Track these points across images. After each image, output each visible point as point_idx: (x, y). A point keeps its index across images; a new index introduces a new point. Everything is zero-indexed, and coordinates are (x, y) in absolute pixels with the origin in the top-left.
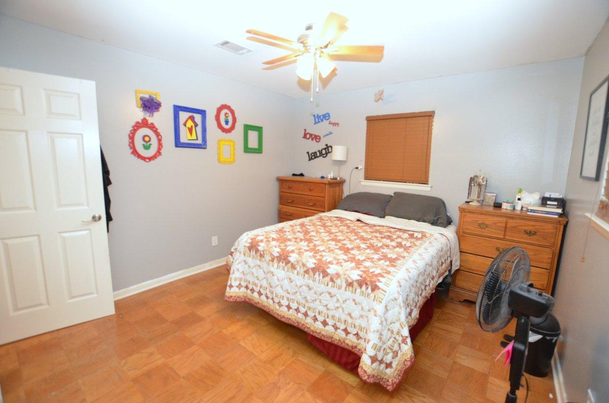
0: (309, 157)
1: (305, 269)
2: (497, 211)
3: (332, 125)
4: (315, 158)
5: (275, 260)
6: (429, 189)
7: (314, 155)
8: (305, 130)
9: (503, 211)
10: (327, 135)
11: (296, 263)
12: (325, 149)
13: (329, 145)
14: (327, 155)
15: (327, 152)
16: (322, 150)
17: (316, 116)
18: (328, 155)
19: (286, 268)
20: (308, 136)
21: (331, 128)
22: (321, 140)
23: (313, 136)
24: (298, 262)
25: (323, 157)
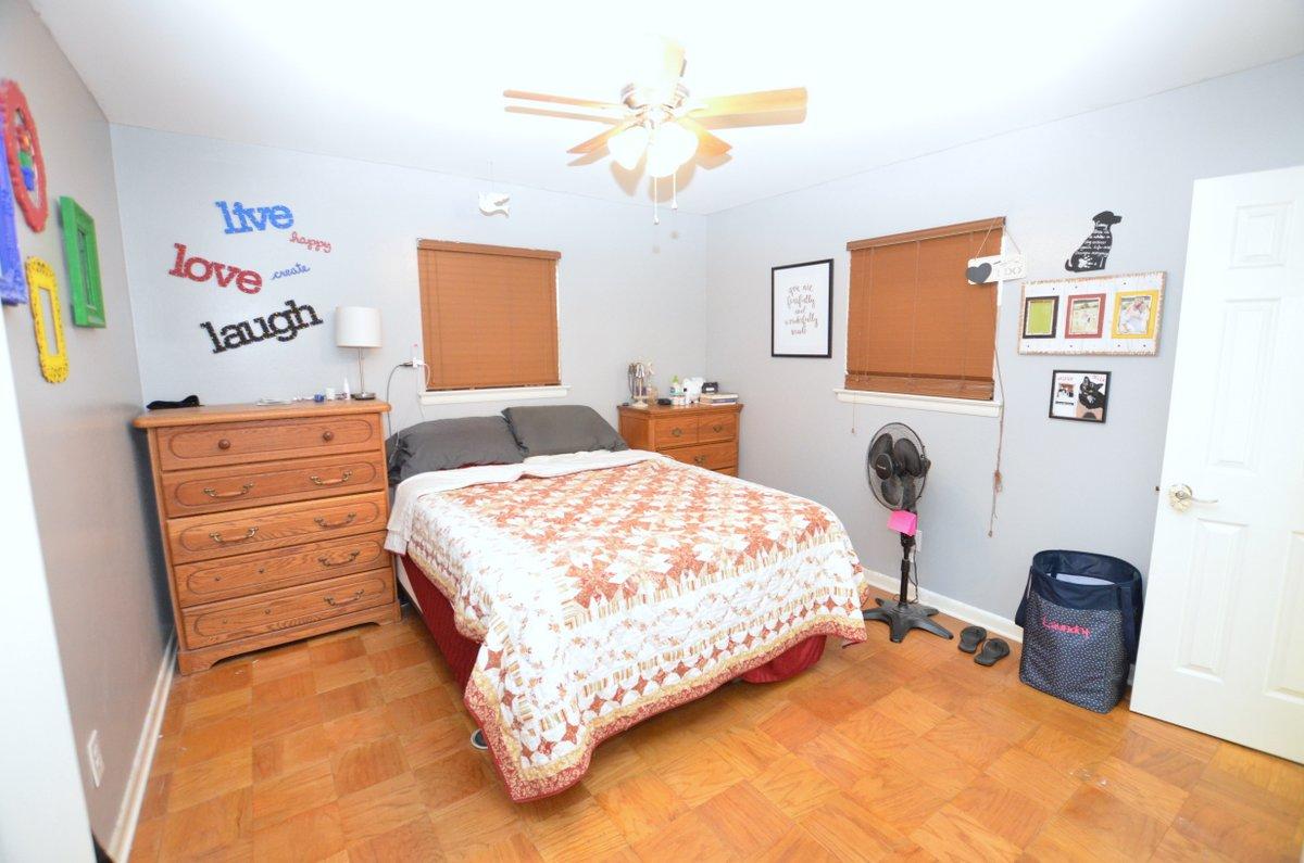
0: (216, 340)
1: (735, 558)
2: (664, 410)
3: (305, 246)
4: (244, 341)
5: (669, 580)
6: (564, 393)
7: (240, 334)
8: (181, 249)
9: (676, 408)
10: (287, 273)
11: (714, 558)
12: (286, 315)
13: (298, 305)
14: (294, 334)
15: (296, 324)
16: (271, 319)
17: (231, 208)
18: (300, 332)
19: (698, 582)
20: (198, 270)
21: (301, 254)
22: (263, 288)
23: (225, 273)
24: (717, 554)
25: (281, 339)
